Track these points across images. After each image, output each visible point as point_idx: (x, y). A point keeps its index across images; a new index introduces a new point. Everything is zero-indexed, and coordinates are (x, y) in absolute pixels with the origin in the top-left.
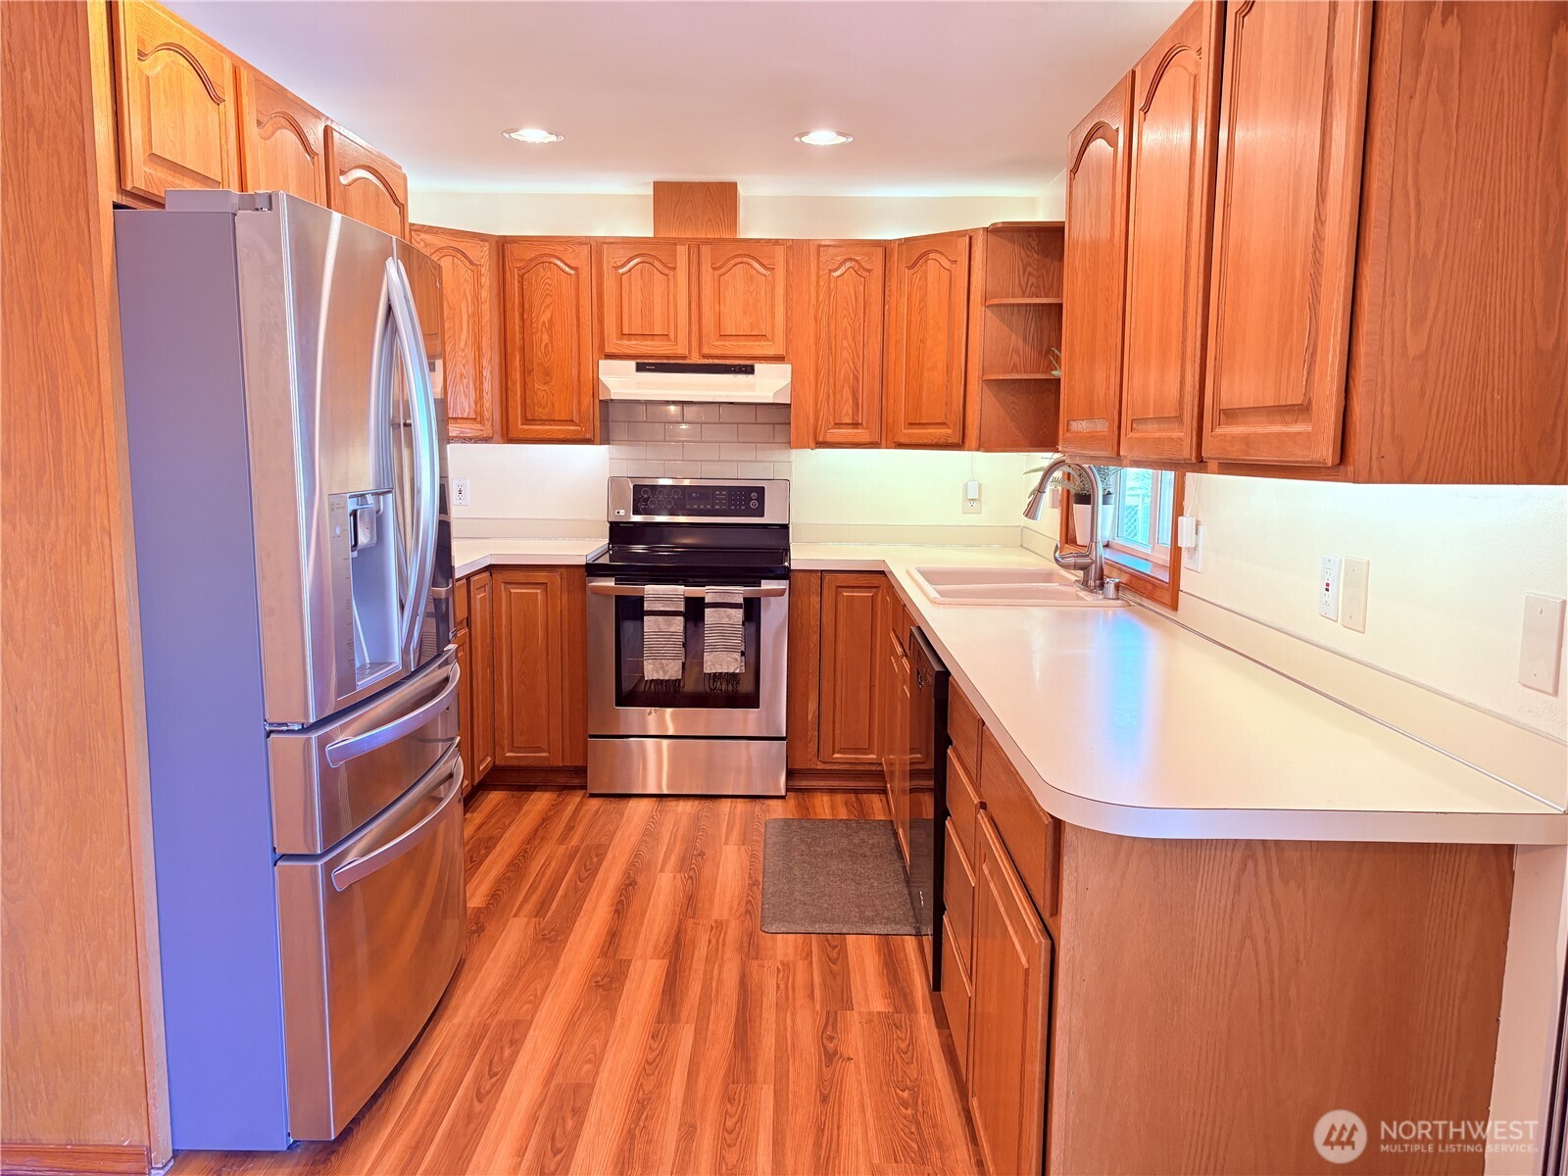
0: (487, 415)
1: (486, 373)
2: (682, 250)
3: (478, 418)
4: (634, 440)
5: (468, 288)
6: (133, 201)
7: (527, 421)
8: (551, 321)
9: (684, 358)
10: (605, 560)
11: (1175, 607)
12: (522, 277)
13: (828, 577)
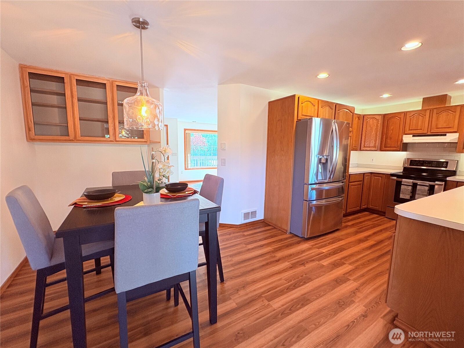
0: (376, 146)
1: (378, 139)
2: (428, 111)
3: (375, 147)
4: (413, 151)
5: (375, 124)
7: (385, 147)
8: (393, 129)
9: (426, 133)
10: (402, 174)
12: (388, 121)
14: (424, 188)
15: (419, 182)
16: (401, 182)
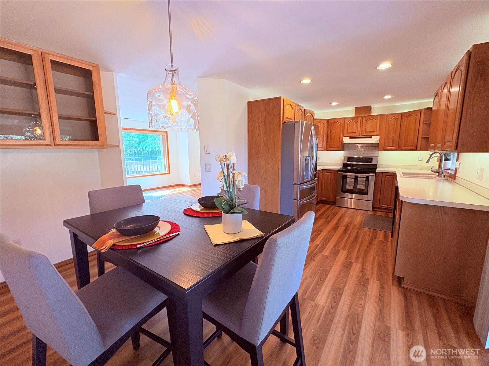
0: (324, 147)
1: (324, 140)
2: (360, 118)
3: (322, 147)
4: (348, 150)
5: (322, 127)
6: (284, 123)
7: (330, 147)
8: (335, 132)
9: (358, 136)
10: (342, 169)
11: (455, 179)
12: (331, 125)
13: (384, 173)
14: (363, 179)
15: (359, 175)
16: (347, 175)
